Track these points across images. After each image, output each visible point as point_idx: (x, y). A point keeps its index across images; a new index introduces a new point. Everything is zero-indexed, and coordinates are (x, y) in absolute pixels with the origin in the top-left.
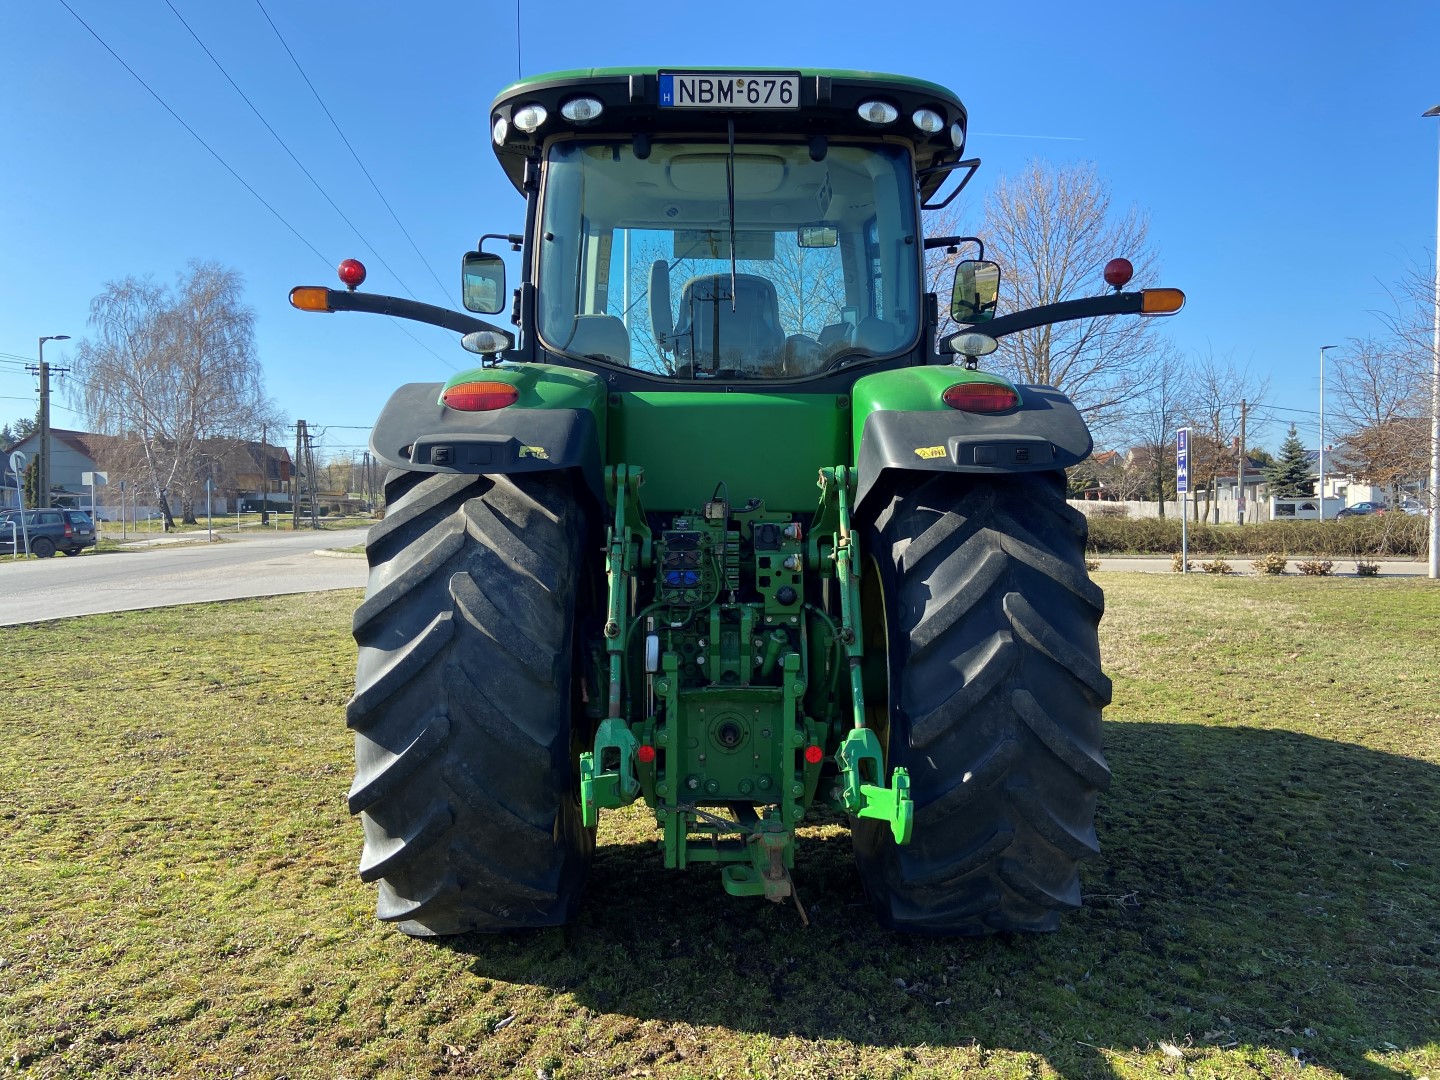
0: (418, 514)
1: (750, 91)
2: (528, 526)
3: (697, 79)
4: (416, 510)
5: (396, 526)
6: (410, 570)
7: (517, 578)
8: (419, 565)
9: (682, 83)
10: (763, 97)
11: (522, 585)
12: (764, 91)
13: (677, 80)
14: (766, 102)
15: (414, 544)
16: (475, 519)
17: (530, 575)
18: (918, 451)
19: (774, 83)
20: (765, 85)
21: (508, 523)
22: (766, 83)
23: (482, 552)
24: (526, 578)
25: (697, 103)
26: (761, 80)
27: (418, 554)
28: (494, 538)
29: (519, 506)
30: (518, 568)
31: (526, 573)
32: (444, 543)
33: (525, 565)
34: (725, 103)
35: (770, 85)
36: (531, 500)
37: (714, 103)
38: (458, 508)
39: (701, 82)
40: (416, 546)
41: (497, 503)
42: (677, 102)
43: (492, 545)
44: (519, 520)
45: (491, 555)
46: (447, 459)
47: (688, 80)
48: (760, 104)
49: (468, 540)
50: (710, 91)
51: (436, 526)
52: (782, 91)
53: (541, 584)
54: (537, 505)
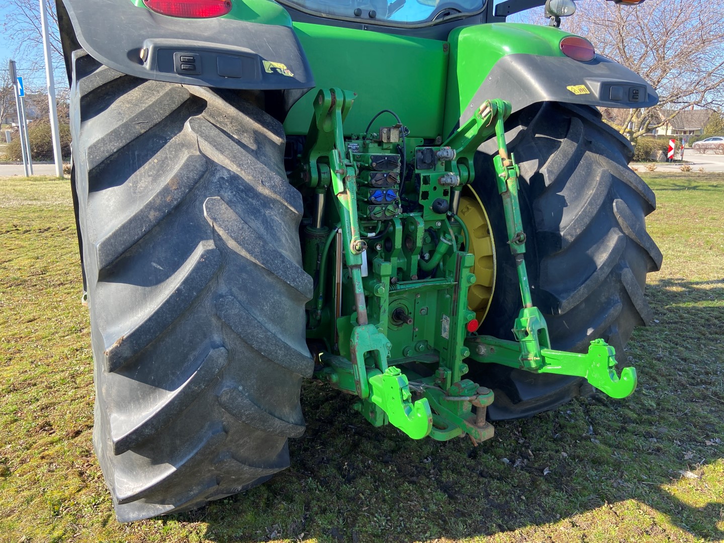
0: (143, 131)
2: (259, 148)
4: (137, 127)
5: (121, 145)
6: (157, 196)
7: (267, 202)
8: (166, 191)
11: (272, 208)
15: (146, 166)
16: (207, 138)
17: (278, 198)
18: (569, 88)
21: (239, 142)
23: (226, 176)
24: (274, 201)
27: (155, 178)
28: (234, 158)
29: (243, 129)
30: (265, 191)
31: (273, 196)
32: (186, 165)
33: (273, 188)
36: (251, 121)
38: (181, 128)
40: (150, 169)
41: (220, 123)
43: (234, 168)
44: (247, 140)
45: (234, 179)
46: (195, 68)
49: (209, 165)
51: (167, 146)
53: (289, 207)
54: (257, 126)
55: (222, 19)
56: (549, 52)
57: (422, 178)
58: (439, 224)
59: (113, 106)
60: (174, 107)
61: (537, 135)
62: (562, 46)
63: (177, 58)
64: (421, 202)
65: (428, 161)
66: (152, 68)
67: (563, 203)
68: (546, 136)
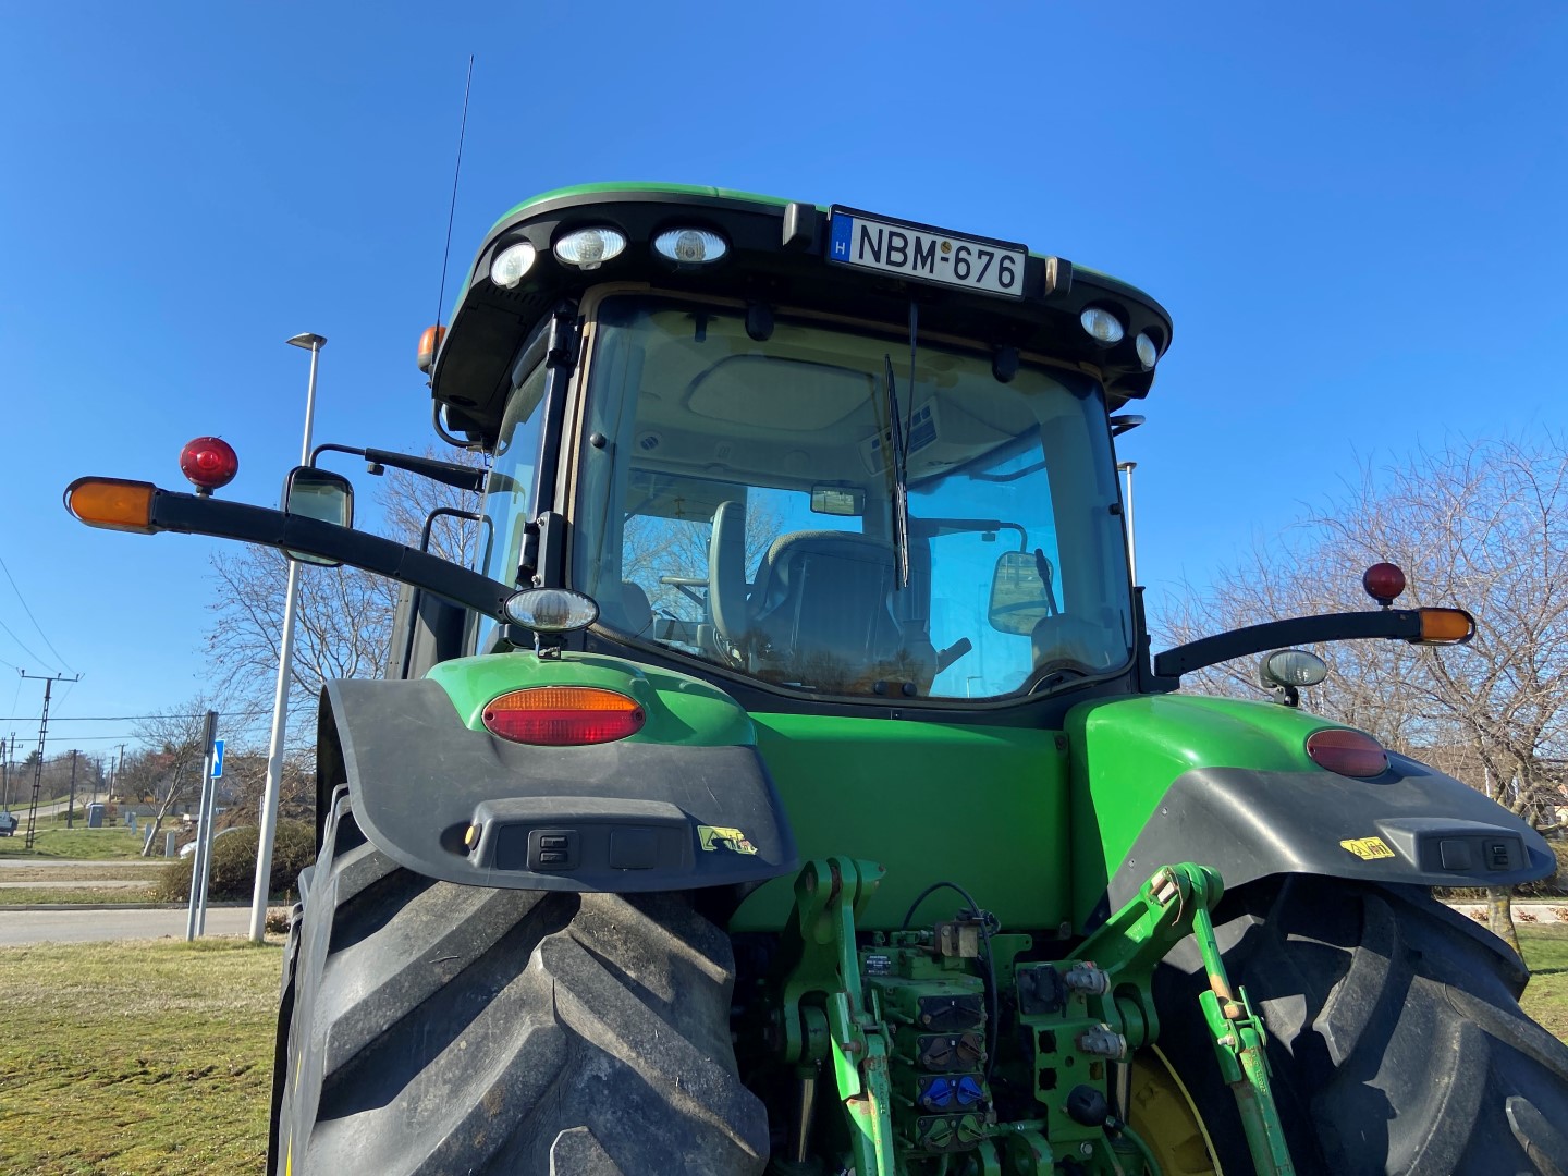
0: (446, 979)
1: (958, 260)
2: (678, 995)
3: (887, 229)
4: (438, 970)
5: (399, 1014)
6: (455, 1135)
7: (688, 1131)
8: (476, 1118)
9: (864, 229)
10: (975, 274)
11: (698, 1147)
12: (977, 265)
13: (857, 224)
14: (979, 280)
15: (443, 1058)
16: (573, 985)
17: (714, 1119)
18: (1346, 845)
19: (991, 255)
20: (980, 257)
21: (637, 989)
22: (981, 253)
23: (604, 1071)
24: (705, 1128)
25: (883, 265)
26: (975, 248)
27: (457, 1087)
28: (626, 1031)
29: (648, 954)
30: (687, 1105)
31: (703, 1115)
32: (524, 1054)
33: (703, 1097)
34: (922, 273)
35: (985, 258)
36: (666, 934)
37: (907, 269)
38: (523, 962)
39: (892, 234)
40: (450, 1065)
41: (604, 944)
42: (854, 258)
43: (622, 1052)
44: (655, 981)
45: (624, 1074)
46: (566, 857)
47: (873, 228)
48: (971, 282)
49: (570, 1044)
50: (902, 250)
51: (490, 1008)
52: (1002, 269)
53: (737, 1141)
54: (677, 944)
55: (626, 743)
56: (1286, 763)
57: (1037, 1036)
58: (1089, 1149)
59: (396, 920)
60: (515, 917)
61: (1291, 937)
62: (1311, 750)
63: (535, 841)
64: (1041, 1095)
65: (1047, 995)
66: (484, 863)
67: (1381, 1110)
68: (1313, 940)
